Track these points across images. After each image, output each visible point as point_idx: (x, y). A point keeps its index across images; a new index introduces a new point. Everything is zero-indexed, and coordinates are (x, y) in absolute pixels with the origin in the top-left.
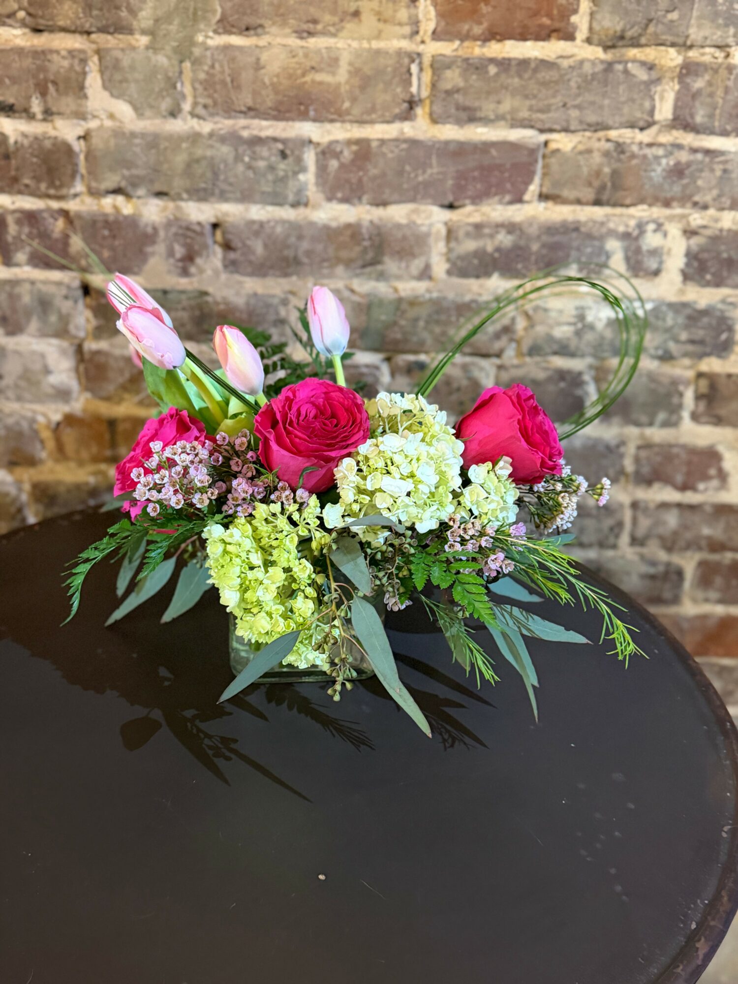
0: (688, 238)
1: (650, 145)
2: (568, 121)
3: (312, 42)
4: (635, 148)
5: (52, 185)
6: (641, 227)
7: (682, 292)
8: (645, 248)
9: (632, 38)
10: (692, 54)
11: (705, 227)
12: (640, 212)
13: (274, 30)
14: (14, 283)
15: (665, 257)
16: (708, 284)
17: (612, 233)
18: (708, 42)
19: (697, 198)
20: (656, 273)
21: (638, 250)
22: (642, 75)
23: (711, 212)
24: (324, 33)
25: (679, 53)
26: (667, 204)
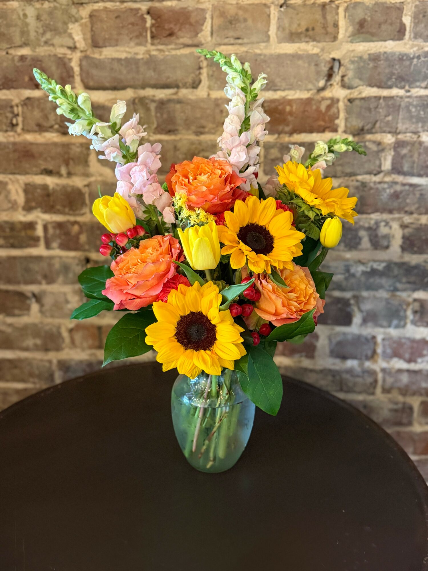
0: (403, 229)
1: (380, 183)
2: (336, 172)
3: (203, 137)
4: (372, 185)
5: (71, 209)
6: (377, 223)
7: (402, 257)
8: (380, 234)
9: (368, 130)
10: (400, 137)
11: (412, 223)
12: (375, 216)
13: (184, 132)
14: (51, 258)
15: (391, 239)
16: (415, 253)
17: (362, 228)
18: (408, 131)
19: (407, 209)
20: (387, 247)
21: (376, 236)
22: (374, 148)
23: (415, 216)
24: (209, 133)
25: (393, 136)
26: (391, 212)
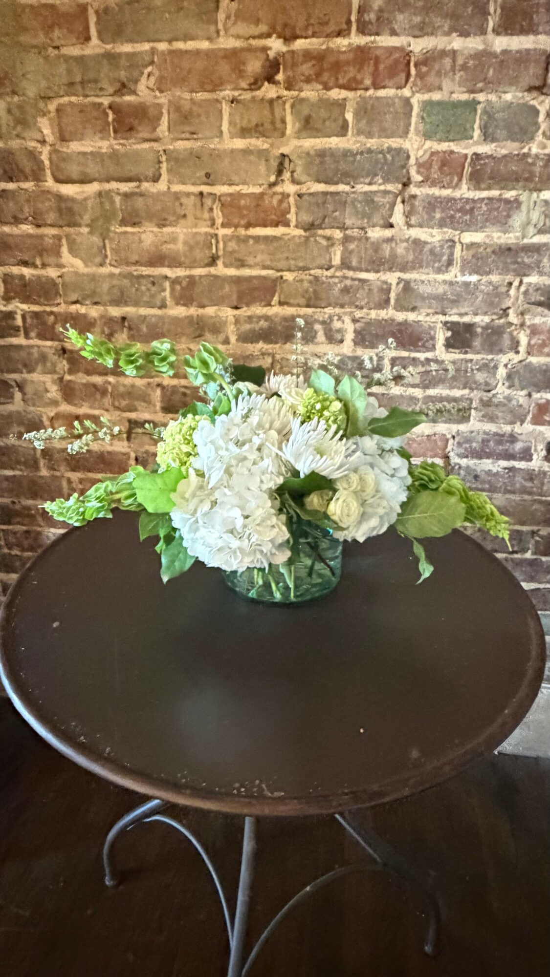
0: (354, 324)
1: (331, 277)
2: (290, 267)
3: (165, 230)
4: (324, 279)
5: (46, 299)
6: (331, 318)
7: (354, 351)
8: (334, 329)
9: (318, 225)
10: (348, 232)
11: (362, 318)
12: (329, 310)
13: (147, 224)
14: (31, 347)
15: (344, 333)
16: (366, 347)
17: (316, 321)
18: (355, 226)
19: (357, 303)
20: (342, 341)
21: (331, 330)
22: (324, 243)
23: (365, 310)
24: (171, 225)
25: (341, 231)
26: (342, 306)
